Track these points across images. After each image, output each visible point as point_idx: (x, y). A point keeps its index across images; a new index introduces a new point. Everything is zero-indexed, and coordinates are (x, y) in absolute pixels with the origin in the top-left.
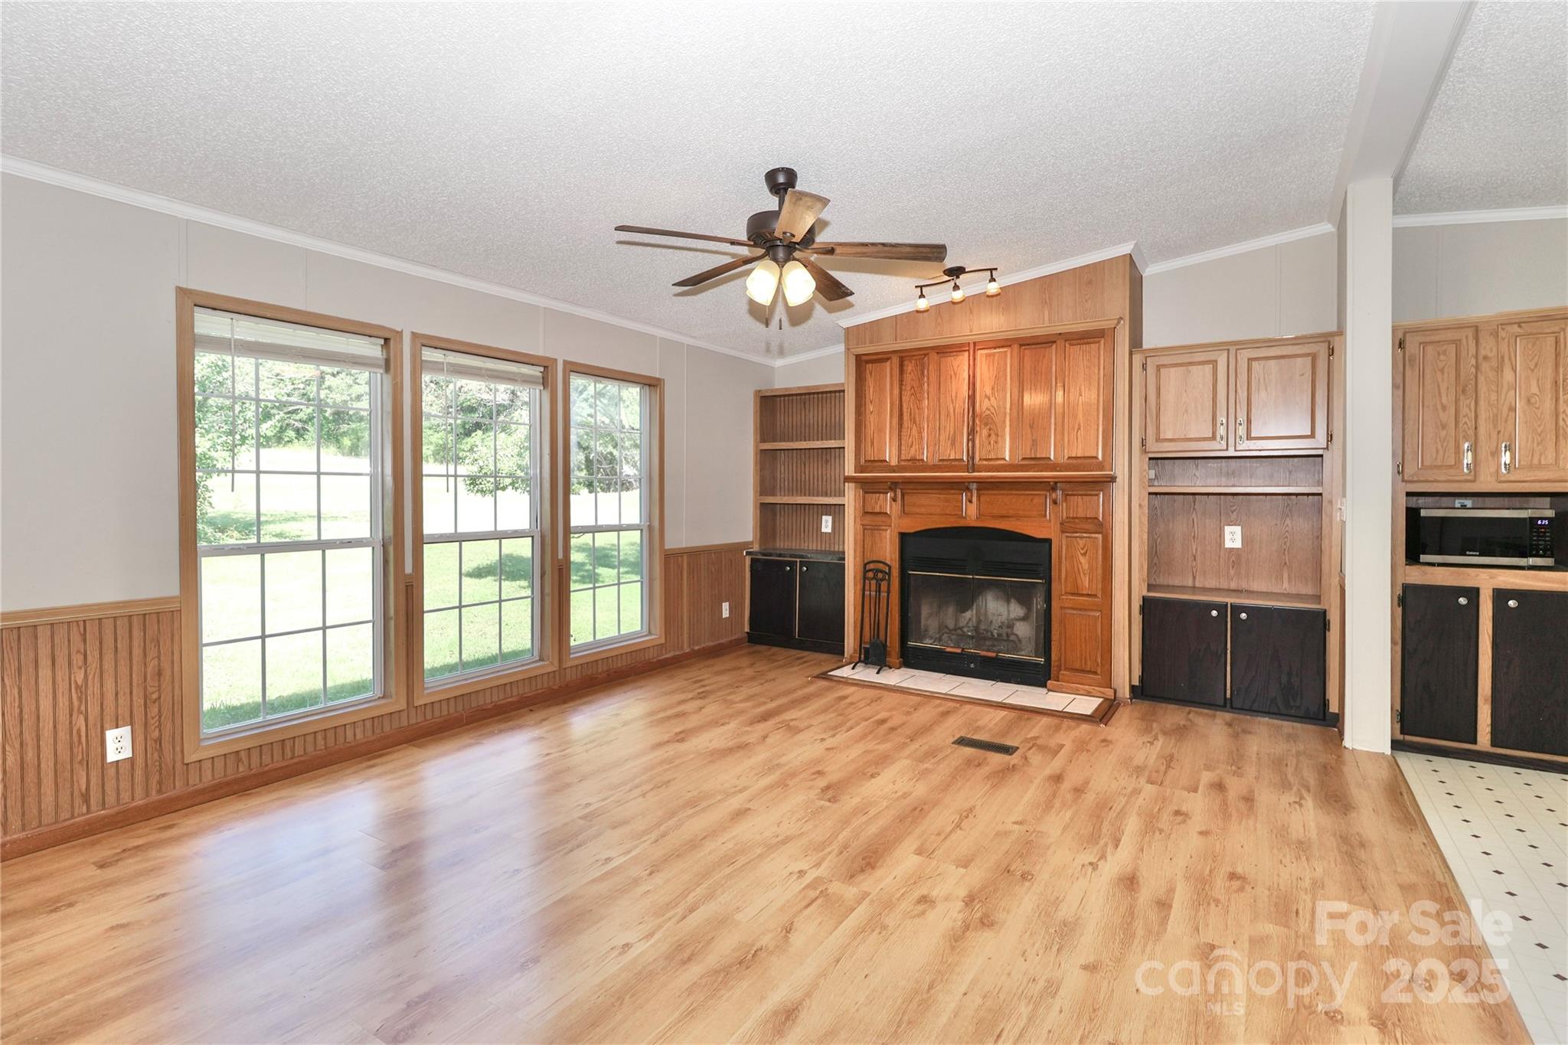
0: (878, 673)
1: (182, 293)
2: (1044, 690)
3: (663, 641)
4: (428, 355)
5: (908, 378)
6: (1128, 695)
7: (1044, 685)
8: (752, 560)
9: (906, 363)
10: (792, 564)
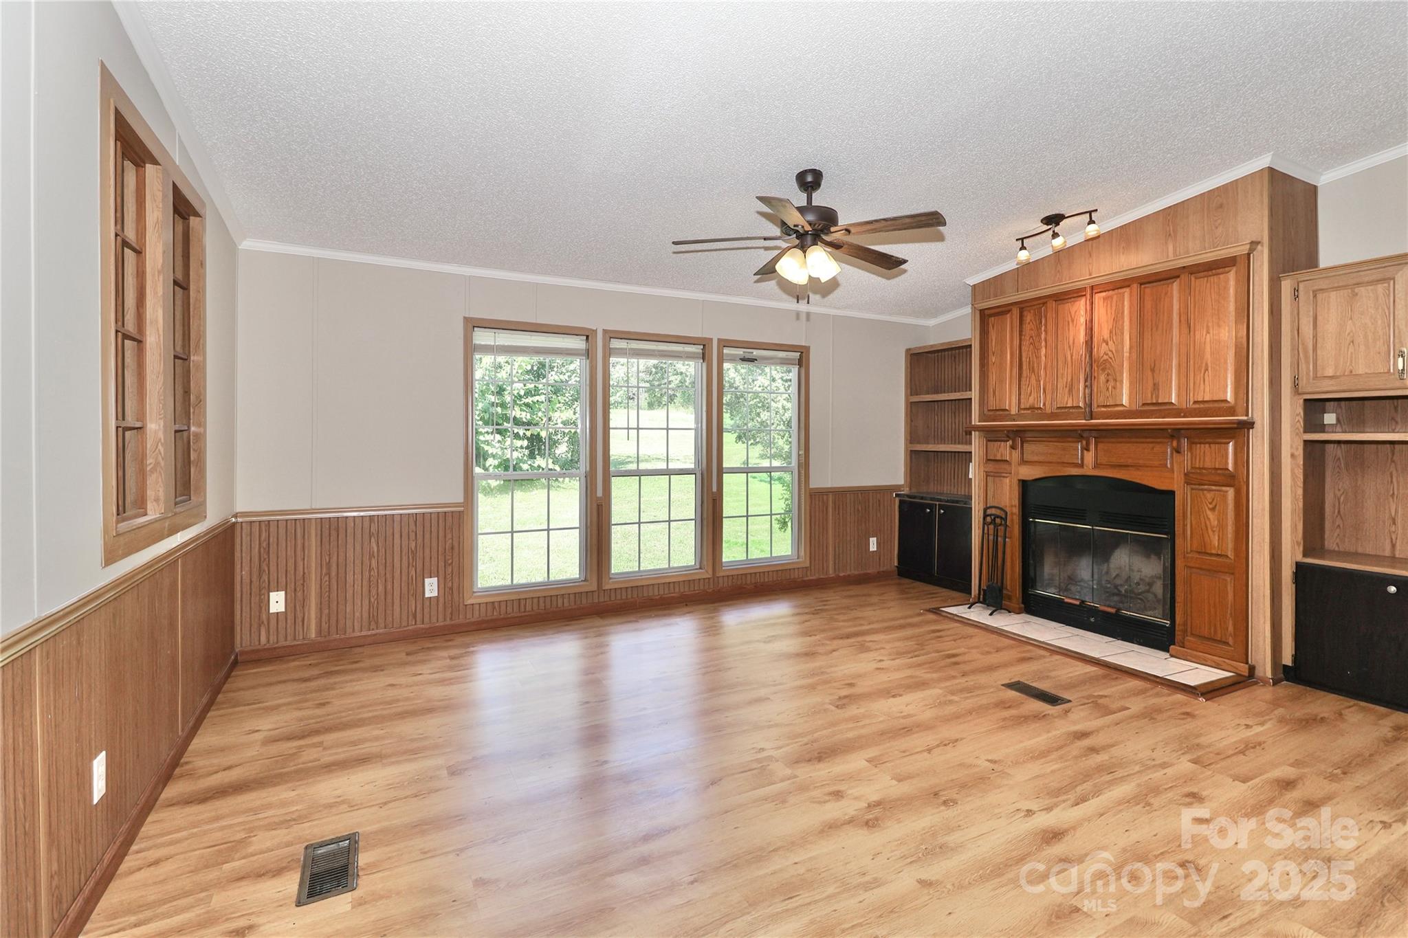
0: (991, 614)
1: (466, 320)
2: (1167, 655)
3: (808, 564)
4: (616, 344)
5: (1027, 327)
6: (1269, 674)
7: (1165, 649)
8: (900, 501)
9: (1025, 313)
10: (931, 506)
